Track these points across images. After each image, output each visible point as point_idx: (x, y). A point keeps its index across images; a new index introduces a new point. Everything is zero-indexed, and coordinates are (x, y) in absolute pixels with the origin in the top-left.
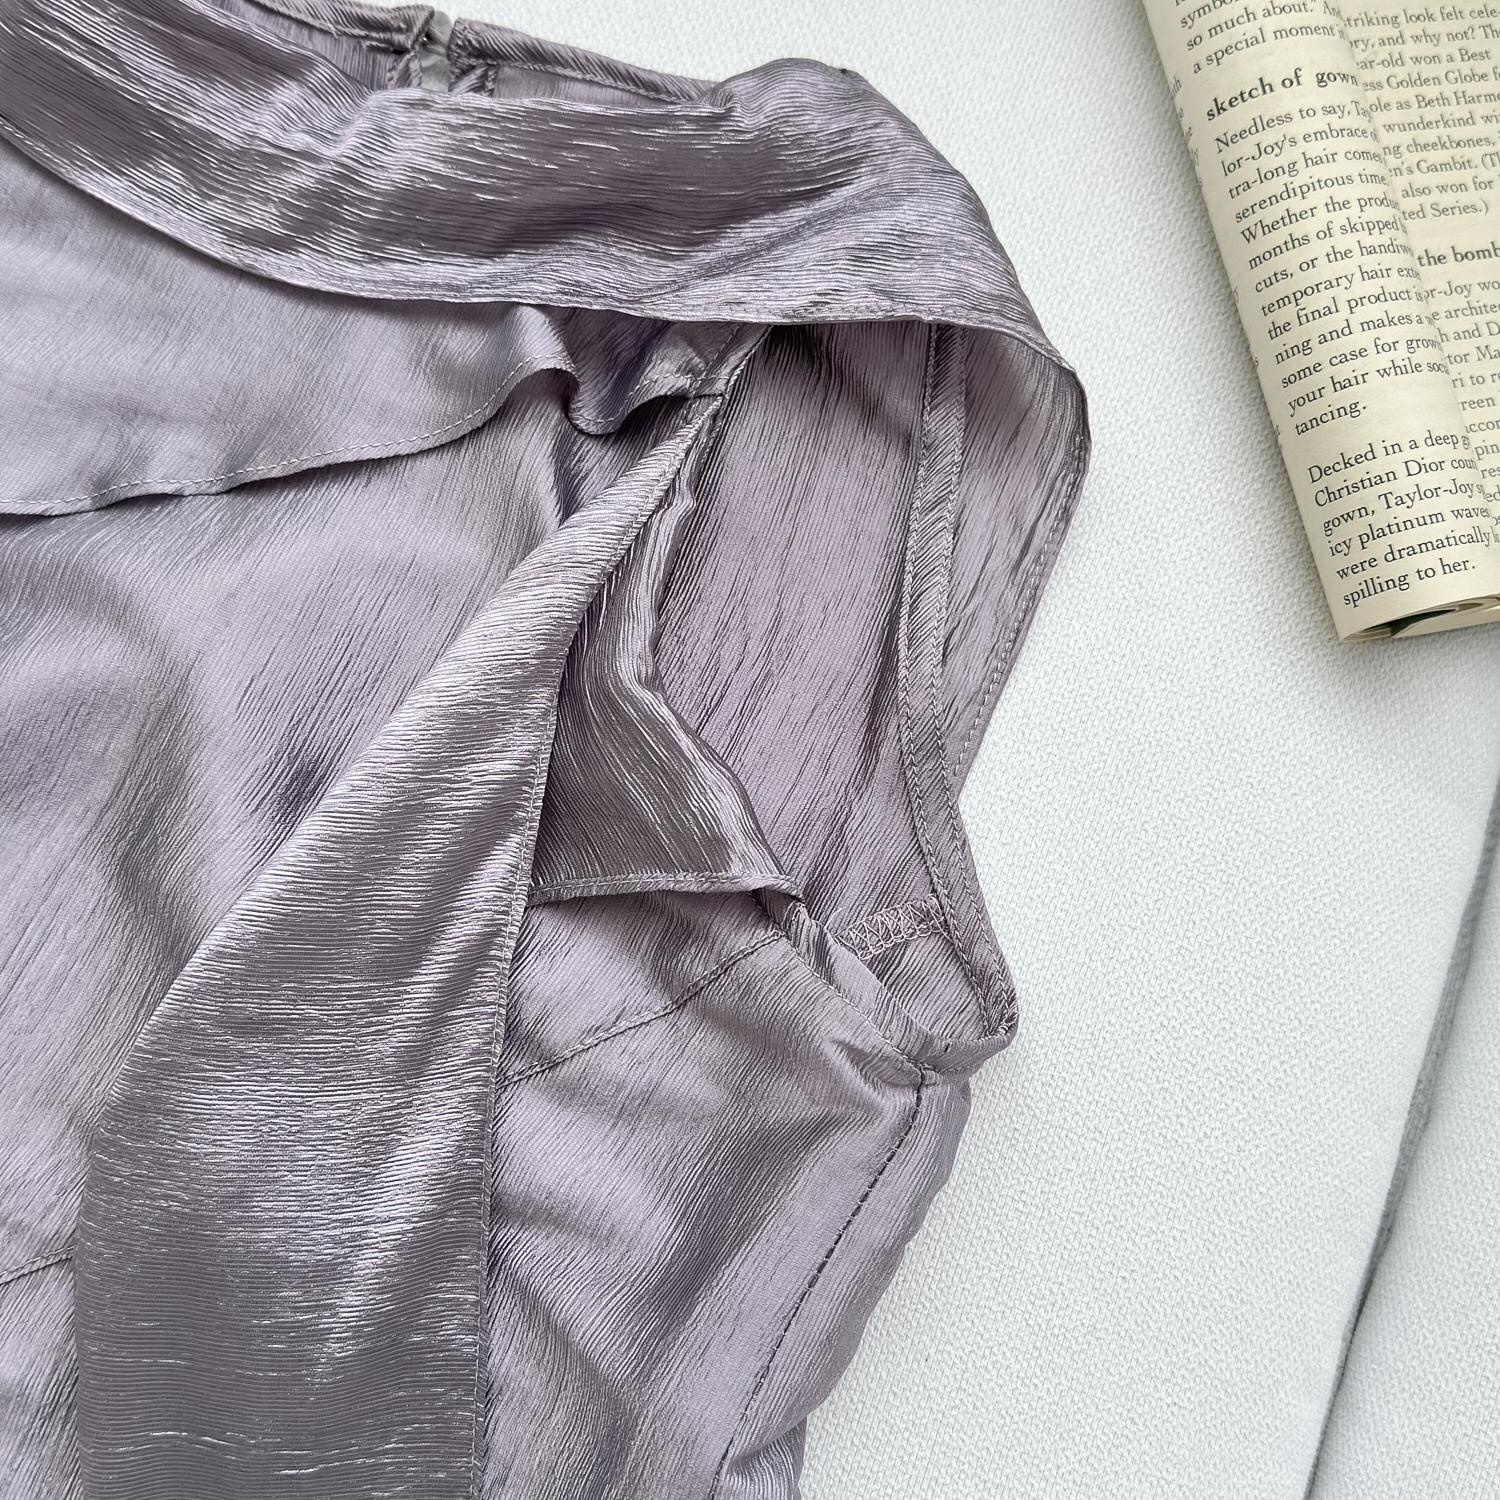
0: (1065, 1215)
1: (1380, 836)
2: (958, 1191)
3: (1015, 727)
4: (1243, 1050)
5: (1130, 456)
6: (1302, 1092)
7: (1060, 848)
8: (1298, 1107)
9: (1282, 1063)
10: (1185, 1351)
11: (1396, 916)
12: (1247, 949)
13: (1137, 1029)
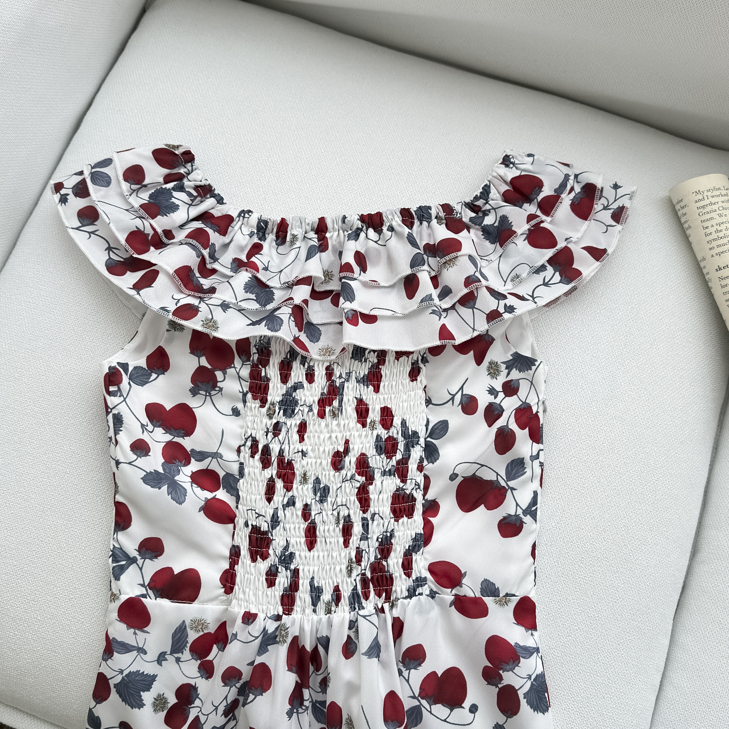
0: (598, 583)
1: (683, 468)
2: (566, 576)
3: (577, 435)
4: (647, 533)
5: (606, 352)
6: (664, 546)
7: (592, 472)
8: (663, 550)
9: (658, 537)
10: (633, 624)
11: (688, 492)
12: (647, 503)
13: (617, 527)
